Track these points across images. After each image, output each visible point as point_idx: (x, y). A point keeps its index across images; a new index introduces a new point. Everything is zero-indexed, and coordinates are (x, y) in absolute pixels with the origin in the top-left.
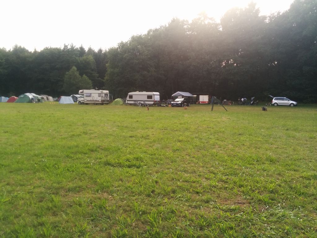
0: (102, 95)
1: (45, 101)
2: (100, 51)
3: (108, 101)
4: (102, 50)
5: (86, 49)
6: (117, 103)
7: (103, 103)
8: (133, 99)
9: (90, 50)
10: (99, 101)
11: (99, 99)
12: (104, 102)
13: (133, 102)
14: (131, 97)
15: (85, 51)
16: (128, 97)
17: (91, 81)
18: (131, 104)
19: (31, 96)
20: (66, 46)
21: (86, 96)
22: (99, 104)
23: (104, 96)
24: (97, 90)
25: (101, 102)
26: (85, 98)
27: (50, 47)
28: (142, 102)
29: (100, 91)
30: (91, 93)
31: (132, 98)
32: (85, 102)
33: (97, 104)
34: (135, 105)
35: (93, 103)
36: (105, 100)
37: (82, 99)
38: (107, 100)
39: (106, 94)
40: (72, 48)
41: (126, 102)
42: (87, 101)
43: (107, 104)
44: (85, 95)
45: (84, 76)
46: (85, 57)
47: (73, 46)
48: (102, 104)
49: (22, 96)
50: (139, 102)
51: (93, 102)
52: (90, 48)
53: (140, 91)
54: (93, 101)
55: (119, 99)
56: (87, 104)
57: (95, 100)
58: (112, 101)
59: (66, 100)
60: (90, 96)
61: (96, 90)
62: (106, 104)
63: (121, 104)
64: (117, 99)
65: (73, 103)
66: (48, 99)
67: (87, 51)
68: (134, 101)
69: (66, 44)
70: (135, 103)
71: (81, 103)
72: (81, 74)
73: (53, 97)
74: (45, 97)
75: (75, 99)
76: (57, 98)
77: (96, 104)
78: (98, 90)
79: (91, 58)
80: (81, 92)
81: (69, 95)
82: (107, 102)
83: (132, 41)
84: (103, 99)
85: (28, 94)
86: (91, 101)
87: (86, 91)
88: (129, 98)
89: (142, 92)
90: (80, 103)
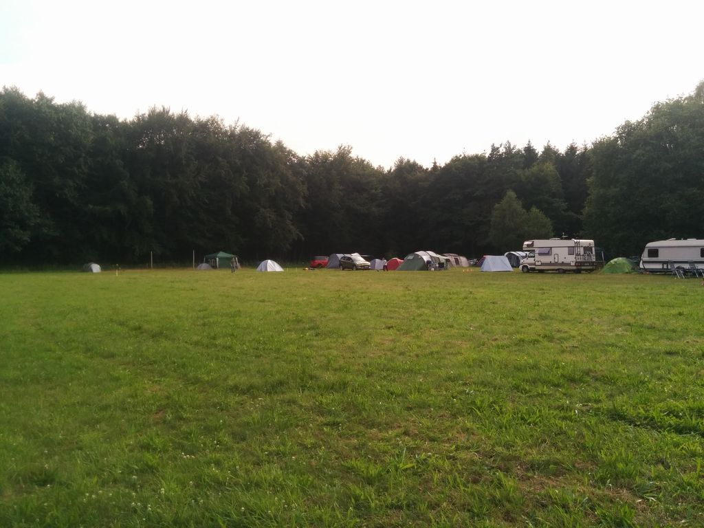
0: (577, 251)
1: (452, 266)
2: (572, 149)
3: (592, 263)
4: (576, 148)
5: (539, 150)
6: (614, 270)
7: (578, 269)
8: (661, 257)
9: (548, 150)
10: (569, 264)
11: (571, 259)
12: (582, 268)
13: (659, 266)
14: (654, 253)
15: (537, 154)
16: (646, 253)
17: (549, 219)
18: (653, 272)
19: (426, 256)
20: (495, 149)
21: (540, 254)
22: (569, 271)
23: (582, 253)
24: (566, 239)
25: (575, 268)
26: (538, 258)
27: (463, 156)
28: (687, 266)
29: (572, 242)
30: (551, 248)
31: (657, 256)
32: (537, 268)
33: (565, 272)
34: (665, 273)
35: (556, 270)
36: (587, 262)
37: (531, 260)
38: (589, 262)
39: (587, 249)
40: (509, 150)
41: (641, 266)
42: (542, 264)
43: (590, 271)
44: (537, 251)
45: (534, 209)
46: (535, 169)
47: (509, 147)
48: (578, 271)
49: (410, 257)
50: (676, 266)
51: (556, 267)
52: (549, 146)
53: (678, 238)
54: (556, 264)
55: (620, 258)
56: (541, 271)
57: (560, 261)
58: (602, 266)
59: (496, 263)
60: (548, 254)
61: (562, 239)
62: (586, 270)
63: (627, 271)
64: (616, 260)
65: (511, 269)
66: (457, 261)
67: (540, 153)
68: (663, 263)
69: (496, 146)
70: (665, 267)
71: (529, 270)
72: (527, 207)
73: (468, 258)
74: (451, 257)
75: (515, 262)
76: (475, 260)
77: (561, 270)
78: (569, 238)
79: (550, 167)
80: (528, 245)
81: (502, 254)
82: (591, 267)
83: (656, 117)
84: (580, 259)
85: (420, 253)
86: (550, 264)
87: (539, 243)
88: (649, 256)
89: (685, 239)
90: (525, 270)
